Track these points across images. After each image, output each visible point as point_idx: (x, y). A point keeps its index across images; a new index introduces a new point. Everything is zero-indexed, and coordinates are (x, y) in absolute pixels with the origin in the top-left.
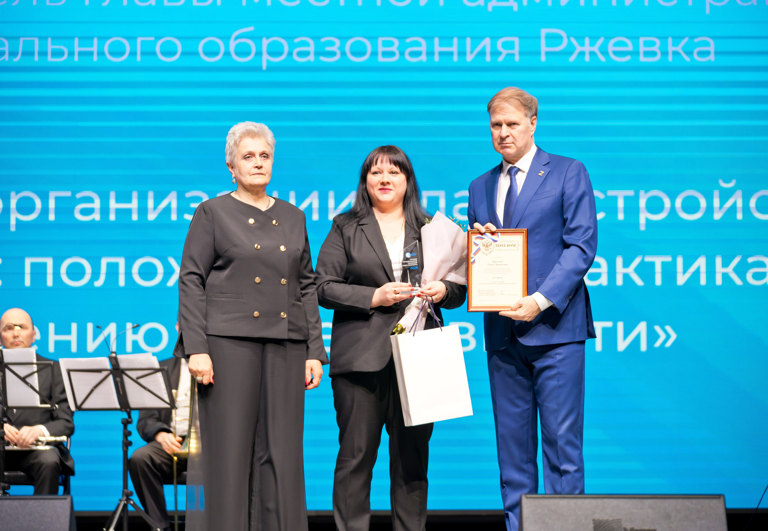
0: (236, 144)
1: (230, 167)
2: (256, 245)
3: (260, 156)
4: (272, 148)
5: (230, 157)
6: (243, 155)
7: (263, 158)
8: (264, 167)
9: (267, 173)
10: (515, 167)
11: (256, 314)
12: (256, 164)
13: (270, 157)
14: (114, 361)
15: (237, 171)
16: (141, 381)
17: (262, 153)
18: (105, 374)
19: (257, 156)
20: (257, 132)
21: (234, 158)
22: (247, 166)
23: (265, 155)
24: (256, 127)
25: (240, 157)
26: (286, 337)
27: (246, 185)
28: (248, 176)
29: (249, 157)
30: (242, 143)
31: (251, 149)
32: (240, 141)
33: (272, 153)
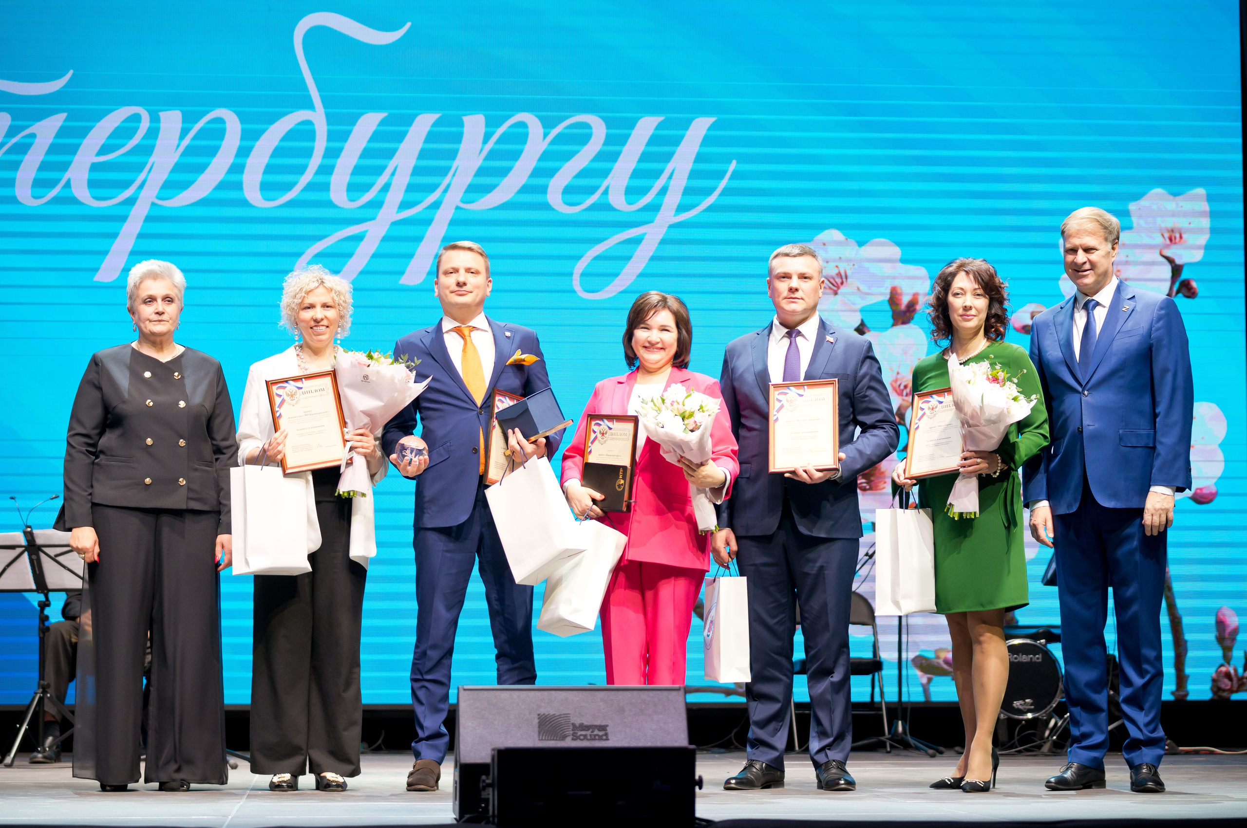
0: (137, 287)
1: (131, 312)
2: (148, 402)
3: (162, 300)
4: (180, 291)
5: (130, 301)
6: (143, 299)
7: (167, 302)
8: (167, 313)
9: (170, 319)
11: (148, 481)
12: (157, 309)
13: (176, 300)
14: (29, 536)
15: (136, 316)
16: (59, 559)
17: (165, 296)
18: (19, 550)
19: (159, 300)
20: (160, 273)
21: (134, 302)
22: (147, 311)
23: (168, 299)
24: (160, 266)
25: (140, 301)
26: (183, 506)
27: (146, 333)
28: (149, 323)
29: (150, 302)
30: (142, 286)
31: (152, 292)
32: (141, 283)
33: (179, 296)
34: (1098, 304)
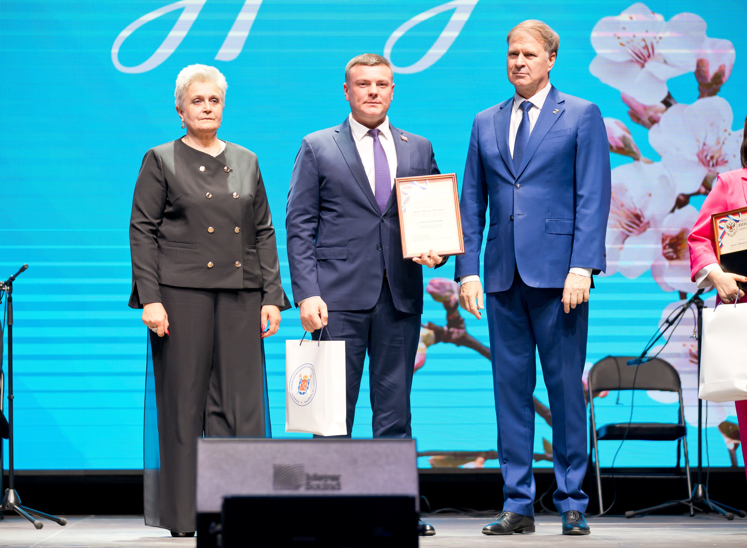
0: (186, 88)
1: (180, 111)
2: (208, 194)
3: (209, 101)
4: (223, 93)
5: (179, 101)
6: (192, 99)
7: (213, 102)
8: (213, 112)
9: (216, 118)
10: (529, 102)
11: (210, 264)
12: (205, 108)
13: (220, 101)
15: (185, 114)
17: (211, 97)
19: (207, 101)
21: (183, 102)
22: (196, 110)
23: (214, 100)
24: (206, 70)
25: (188, 101)
26: (241, 287)
27: (195, 130)
28: (197, 120)
29: (198, 102)
30: (191, 88)
31: (200, 93)
32: (190, 85)
33: (222, 96)
34: (532, 105)
